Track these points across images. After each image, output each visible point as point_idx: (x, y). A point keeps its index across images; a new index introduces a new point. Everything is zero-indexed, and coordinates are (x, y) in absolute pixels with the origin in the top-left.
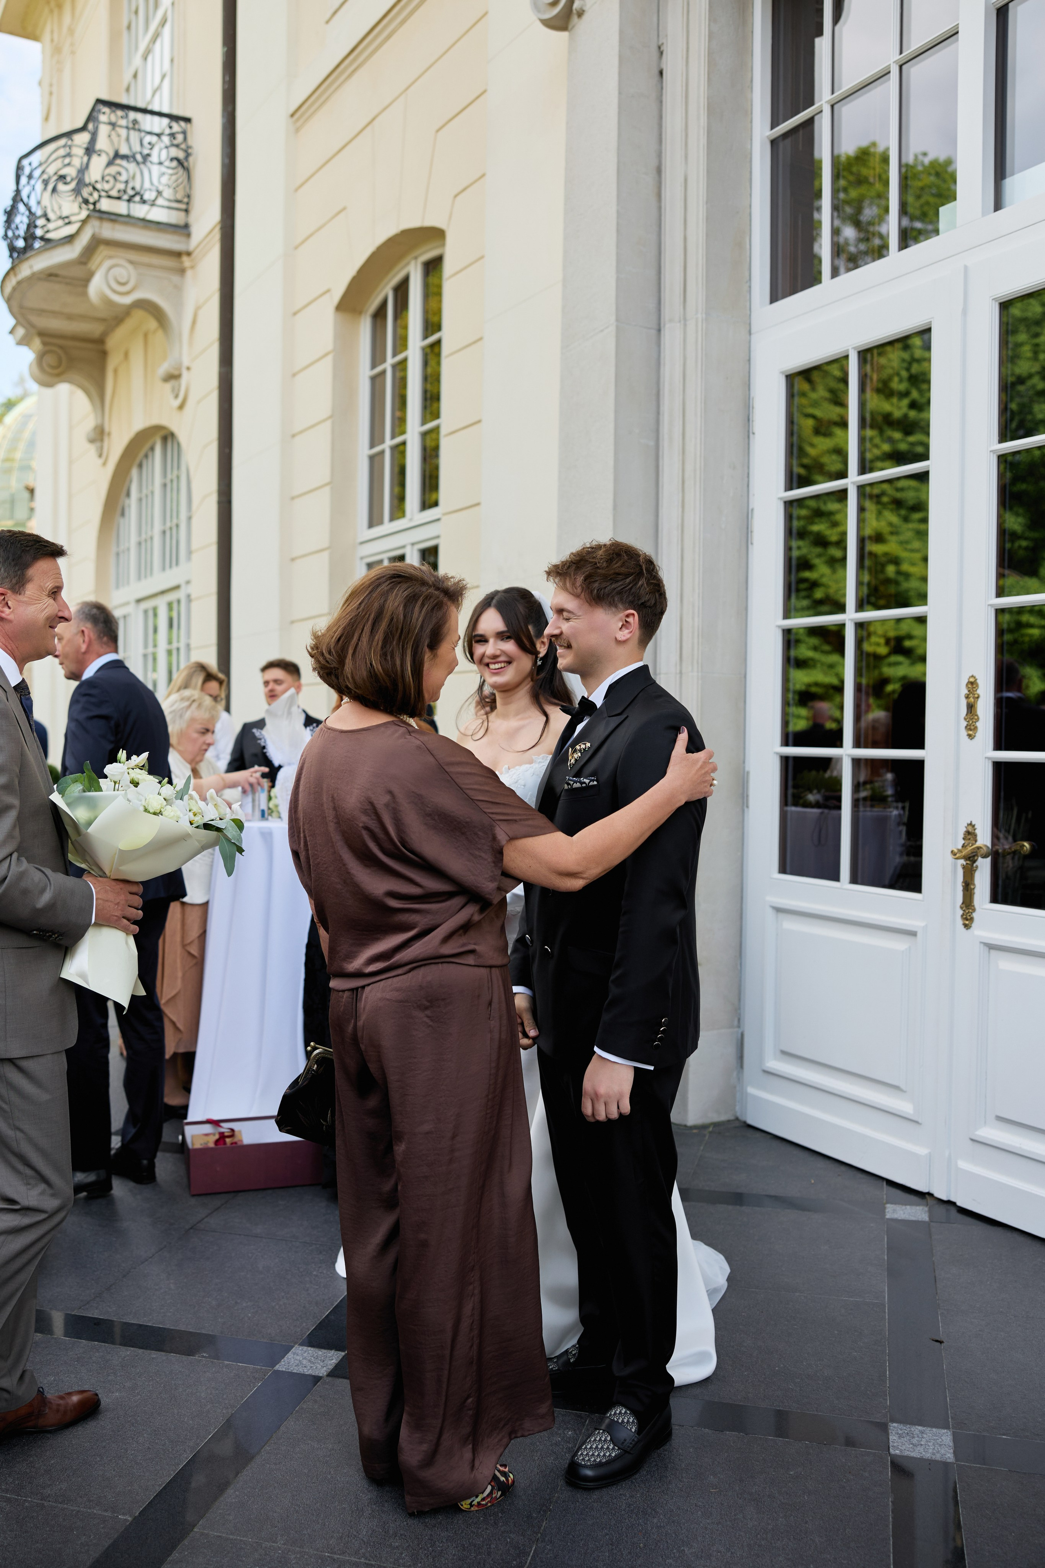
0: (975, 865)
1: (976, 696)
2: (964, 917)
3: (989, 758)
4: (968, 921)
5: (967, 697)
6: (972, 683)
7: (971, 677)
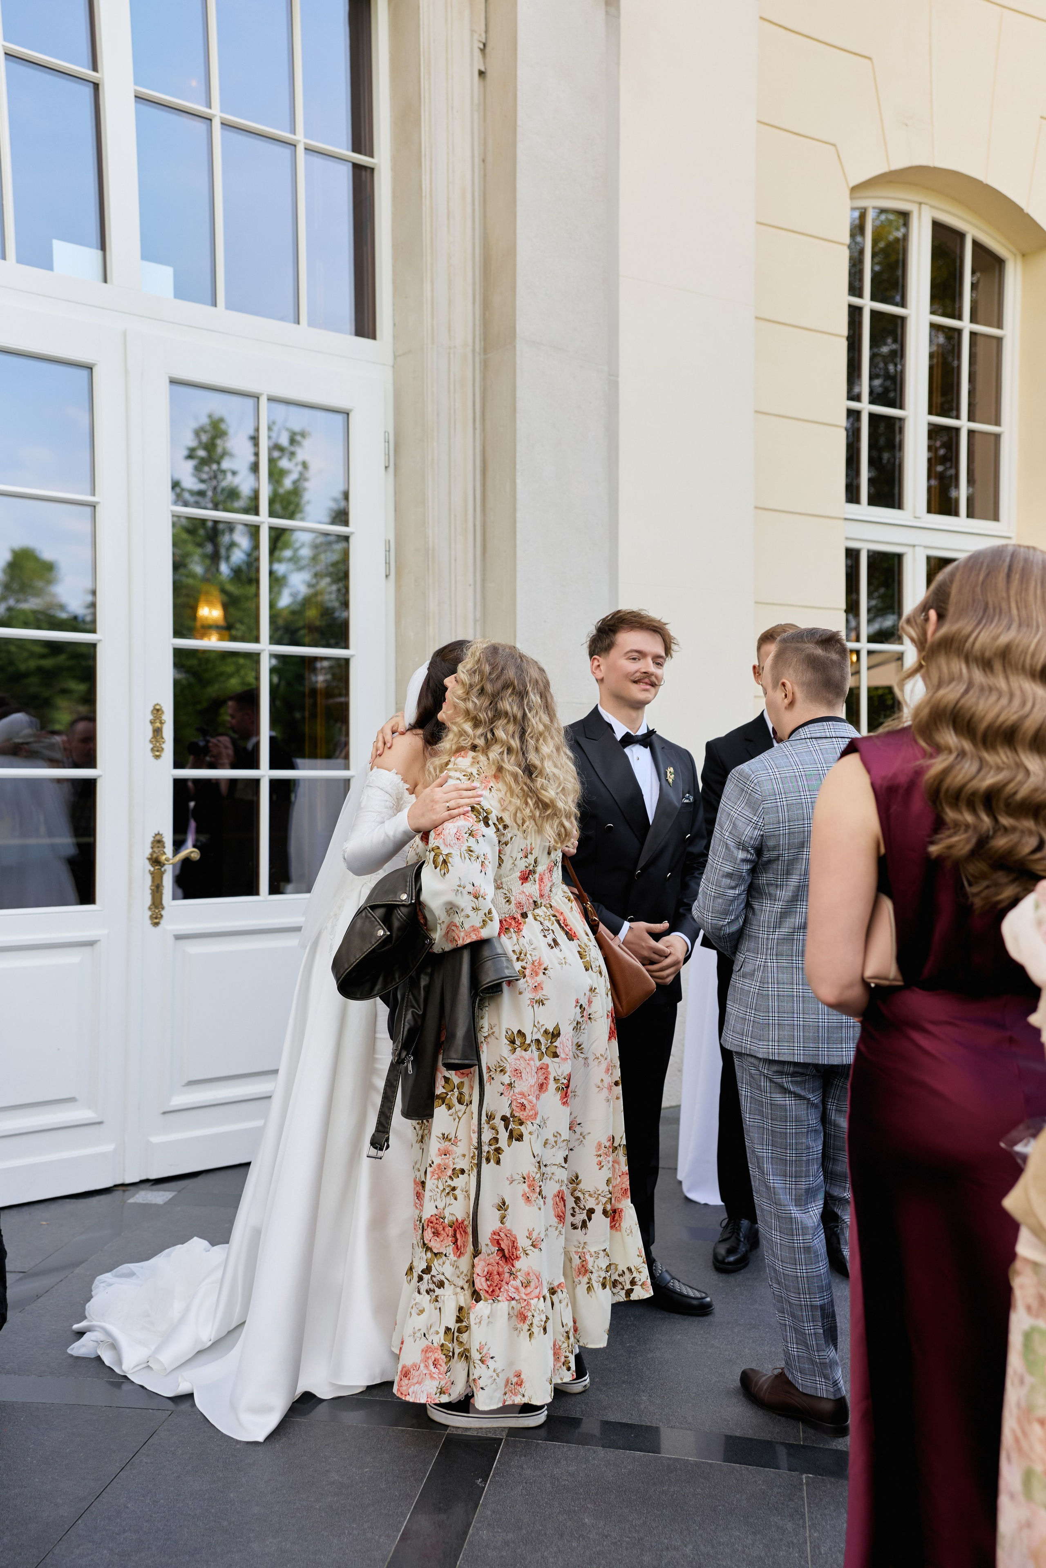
0: (163, 869)
1: (162, 721)
2: (152, 916)
3: (169, 776)
4: (156, 920)
5: (154, 722)
6: (158, 710)
7: (155, 705)
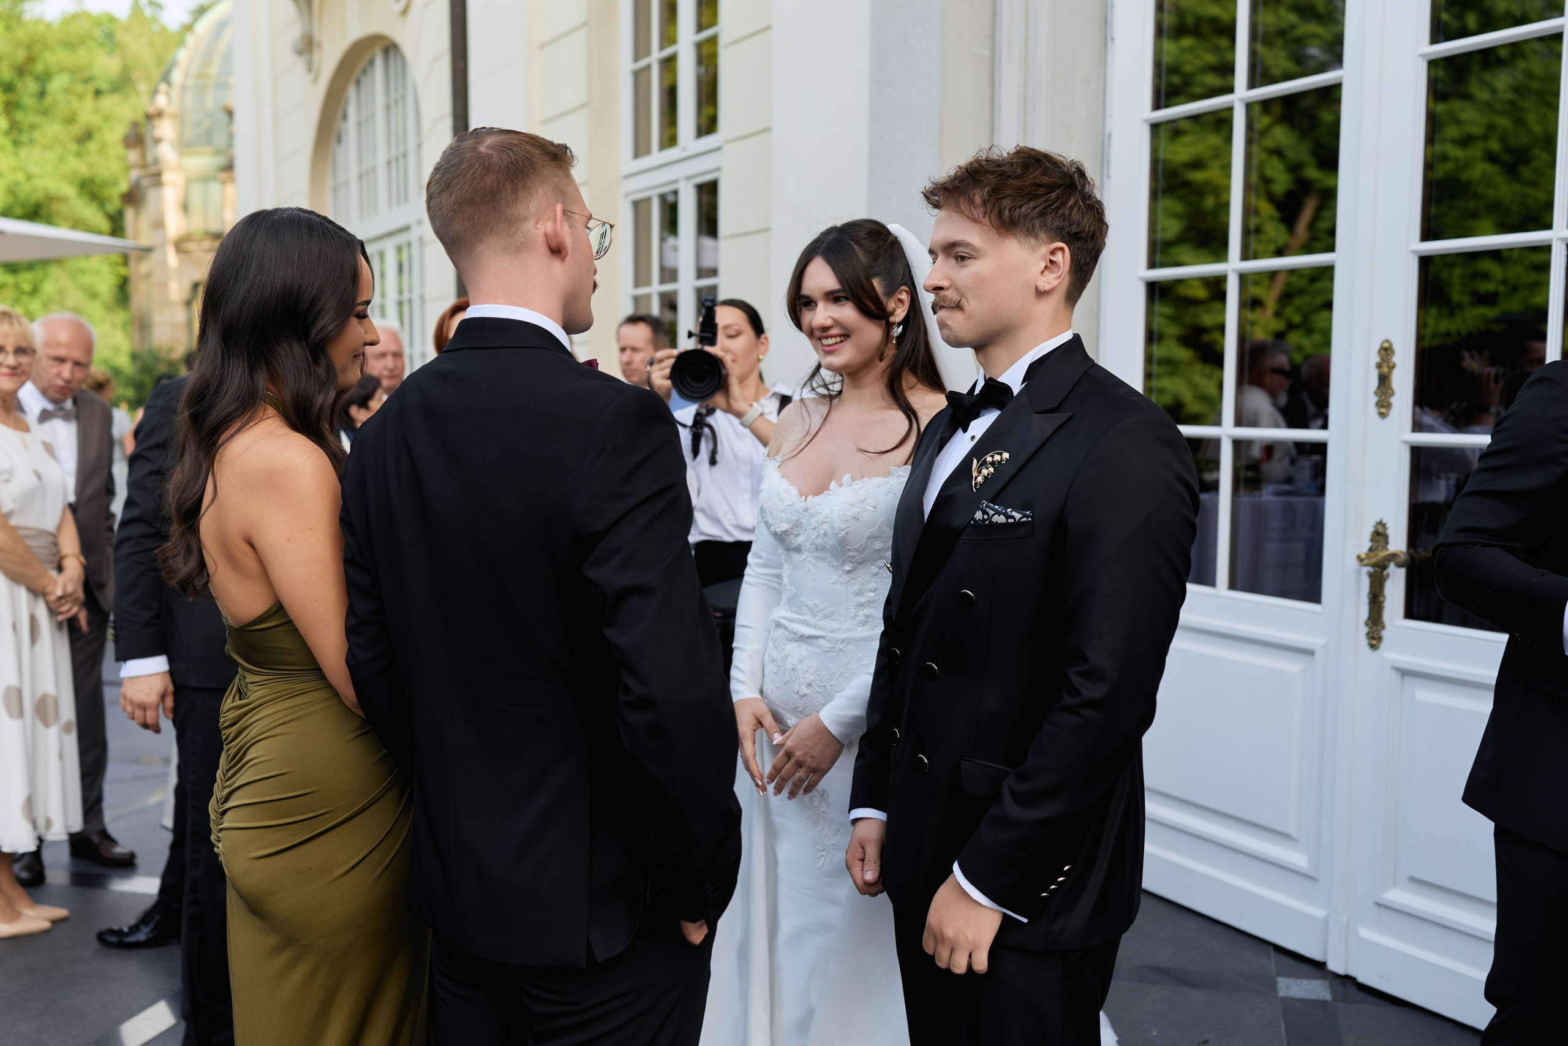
0: (1385, 573)
1: (1391, 365)
2: (1371, 635)
3: (1406, 442)
4: (1375, 639)
5: (1379, 366)
6: (1386, 349)
7: (1384, 342)
